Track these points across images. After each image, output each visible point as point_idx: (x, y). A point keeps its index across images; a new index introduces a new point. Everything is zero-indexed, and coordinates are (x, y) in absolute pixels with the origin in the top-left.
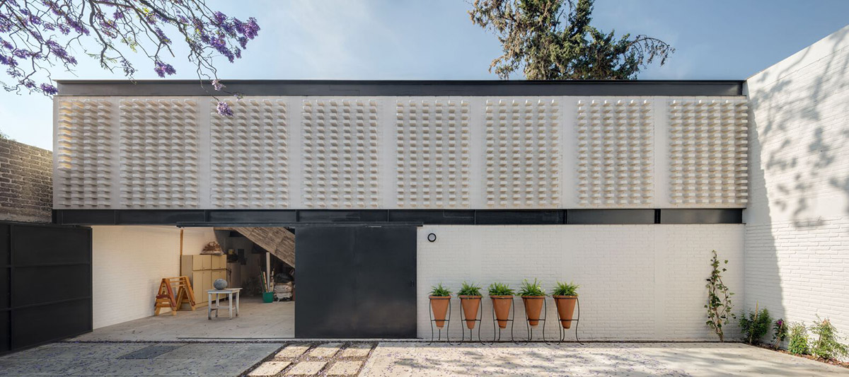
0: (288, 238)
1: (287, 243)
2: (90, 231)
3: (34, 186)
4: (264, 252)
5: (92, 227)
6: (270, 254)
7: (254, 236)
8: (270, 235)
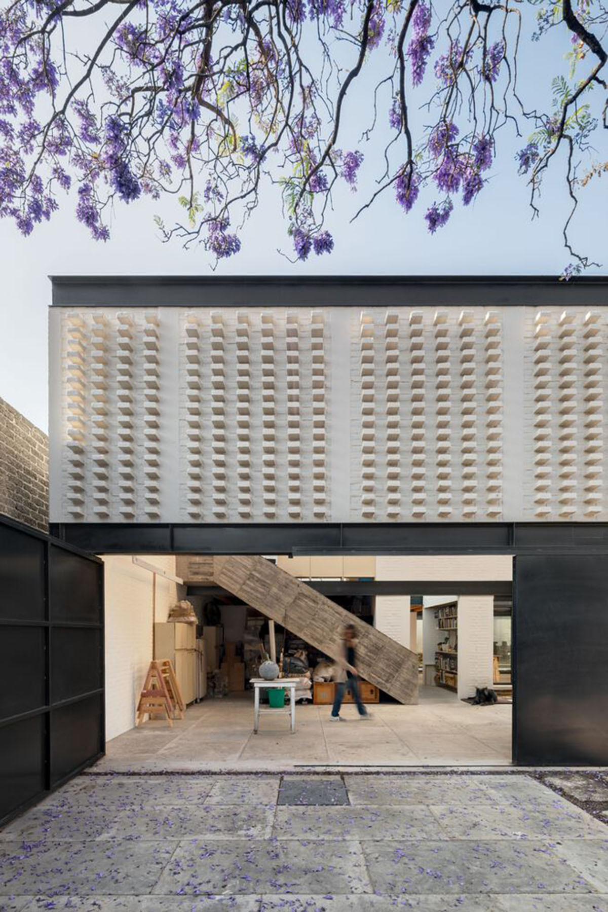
0: (306, 596)
1: (303, 604)
2: (100, 566)
3: (10, 478)
4: (267, 619)
5: (104, 558)
6: (275, 622)
7: (244, 591)
8: (274, 590)
